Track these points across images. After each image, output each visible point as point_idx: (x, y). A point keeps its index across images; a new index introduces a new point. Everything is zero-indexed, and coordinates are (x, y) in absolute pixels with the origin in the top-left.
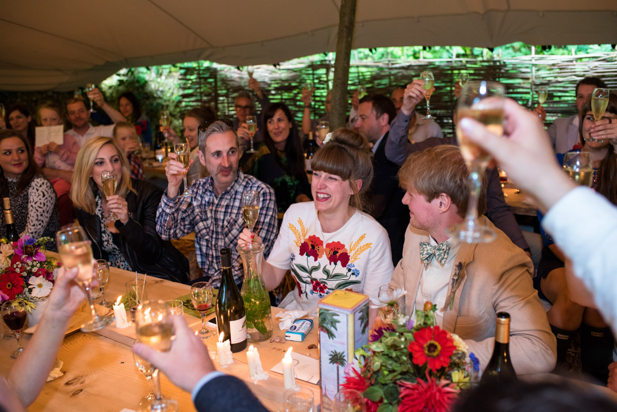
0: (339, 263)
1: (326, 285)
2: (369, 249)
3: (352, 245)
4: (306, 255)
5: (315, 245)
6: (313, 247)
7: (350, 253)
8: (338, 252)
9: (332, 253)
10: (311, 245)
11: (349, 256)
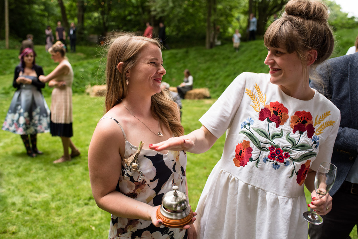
0: (305, 133)
1: (289, 154)
2: (331, 126)
3: (318, 119)
4: (268, 120)
5: (278, 111)
6: (275, 113)
7: (315, 125)
8: (306, 122)
9: (301, 121)
10: (273, 111)
11: (314, 128)
